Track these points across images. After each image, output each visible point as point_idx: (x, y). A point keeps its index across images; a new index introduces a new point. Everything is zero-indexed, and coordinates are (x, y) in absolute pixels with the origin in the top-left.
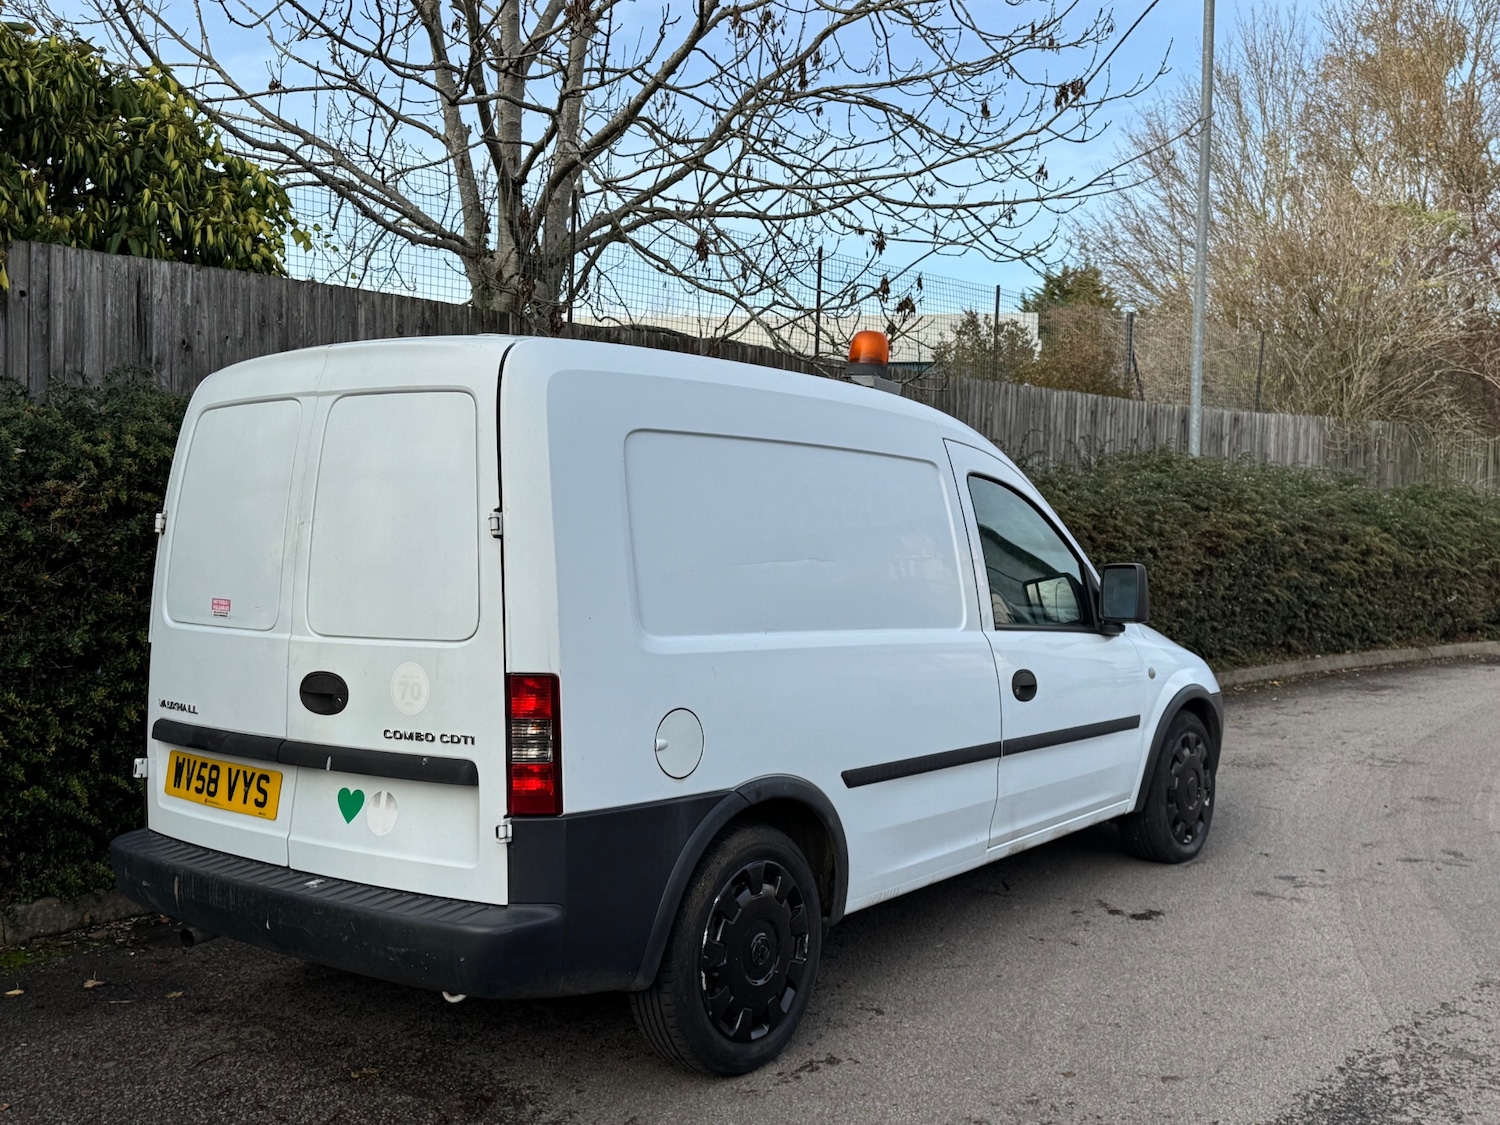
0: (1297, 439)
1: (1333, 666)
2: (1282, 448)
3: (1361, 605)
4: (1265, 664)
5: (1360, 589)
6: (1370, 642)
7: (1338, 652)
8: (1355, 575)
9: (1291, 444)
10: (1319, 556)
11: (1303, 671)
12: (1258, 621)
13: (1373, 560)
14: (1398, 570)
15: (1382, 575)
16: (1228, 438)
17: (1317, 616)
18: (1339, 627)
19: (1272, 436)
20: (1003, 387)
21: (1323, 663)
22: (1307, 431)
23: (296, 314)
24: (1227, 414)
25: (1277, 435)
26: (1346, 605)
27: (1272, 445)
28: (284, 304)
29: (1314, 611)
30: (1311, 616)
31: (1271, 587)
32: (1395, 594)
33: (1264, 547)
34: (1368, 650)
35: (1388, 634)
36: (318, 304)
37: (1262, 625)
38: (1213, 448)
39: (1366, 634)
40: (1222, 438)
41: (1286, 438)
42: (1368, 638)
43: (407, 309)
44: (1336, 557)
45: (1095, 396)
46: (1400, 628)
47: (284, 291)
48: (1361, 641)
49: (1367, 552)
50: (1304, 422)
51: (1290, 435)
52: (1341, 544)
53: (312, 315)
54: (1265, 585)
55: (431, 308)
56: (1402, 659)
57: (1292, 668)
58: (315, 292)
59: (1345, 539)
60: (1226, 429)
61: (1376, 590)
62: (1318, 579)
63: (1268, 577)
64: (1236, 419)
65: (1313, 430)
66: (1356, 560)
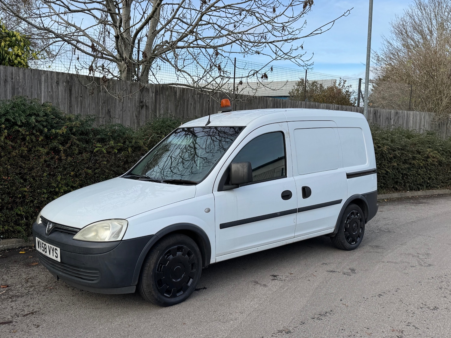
0: (421, 120)
1: (413, 195)
2: (415, 123)
3: (426, 175)
4: (384, 194)
5: (425, 169)
6: (429, 187)
7: (416, 190)
8: (422, 165)
9: (418, 121)
10: (407, 158)
11: (400, 196)
12: (381, 179)
13: (430, 160)
14: (440, 163)
15: (434, 165)
16: (393, 120)
17: (407, 178)
18: (417, 182)
19: (411, 119)
20: (300, 102)
21: (409, 194)
22: (424, 117)
23: (18, 78)
24: (393, 111)
25: (413, 118)
26: (419, 175)
27: (411, 122)
28: (14, 75)
29: (406, 176)
30: (404, 178)
31: (386, 169)
32: (440, 171)
33: (383, 155)
34: (430, 190)
35: (438, 185)
36: (26, 75)
37: (383, 181)
38: (387, 122)
39: (429, 184)
40: (391, 119)
41: (417, 119)
42: (430, 186)
43: (60, 76)
44: (414, 158)
45: (338, 105)
46: (442, 182)
47: (14, 71)
48: (427, 187)
49: (428, 157)
50: (423, 114)
51: (418, 118)
52: (417, 154)
53: (24, 78)
54: (383, 168)
55: (70, 76)
56: (442, 193)
57: (396, 195)
58: (25, 71)
59: (419, 153)
60: (392, 116)
61: (431, 170)
62: (407, 166)
63: (384, 165)
64: (397, 113)
65: (427, 117)
66: (423, 160)
